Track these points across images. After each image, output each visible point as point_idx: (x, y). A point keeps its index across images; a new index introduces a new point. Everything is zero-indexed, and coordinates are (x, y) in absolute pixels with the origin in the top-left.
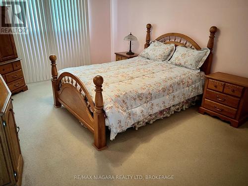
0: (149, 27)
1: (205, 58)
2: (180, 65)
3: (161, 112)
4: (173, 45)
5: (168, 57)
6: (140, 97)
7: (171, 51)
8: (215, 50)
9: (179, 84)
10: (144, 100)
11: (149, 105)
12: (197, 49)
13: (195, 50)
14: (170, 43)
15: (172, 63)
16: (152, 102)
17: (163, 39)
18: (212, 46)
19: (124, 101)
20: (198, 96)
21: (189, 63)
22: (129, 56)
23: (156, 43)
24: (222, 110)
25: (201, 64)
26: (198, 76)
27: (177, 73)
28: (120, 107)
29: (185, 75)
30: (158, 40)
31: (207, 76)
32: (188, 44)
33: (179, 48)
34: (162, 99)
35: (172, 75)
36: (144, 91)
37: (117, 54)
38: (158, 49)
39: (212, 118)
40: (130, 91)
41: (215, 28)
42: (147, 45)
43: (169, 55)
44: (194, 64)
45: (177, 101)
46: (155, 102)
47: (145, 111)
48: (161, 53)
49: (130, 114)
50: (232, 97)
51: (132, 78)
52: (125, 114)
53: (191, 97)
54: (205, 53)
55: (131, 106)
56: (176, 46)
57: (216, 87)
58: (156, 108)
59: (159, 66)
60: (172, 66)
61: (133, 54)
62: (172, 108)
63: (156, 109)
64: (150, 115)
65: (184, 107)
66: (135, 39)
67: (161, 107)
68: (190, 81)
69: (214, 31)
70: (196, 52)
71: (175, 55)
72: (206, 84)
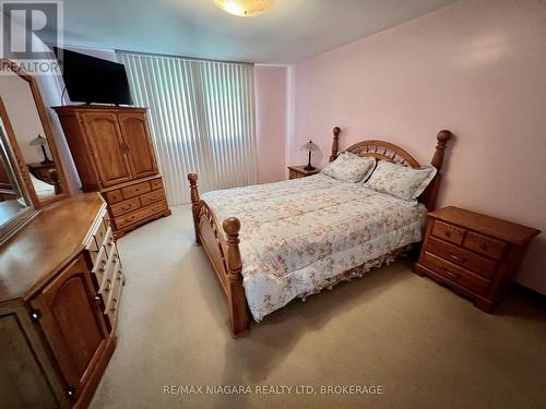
0: (337, 132)
1: (427, 182)
2: (383, 191)
3: (347, 273)
4: (373, 159)
5: (364, 177)
6: (310, 249)
7: (370, 168)
8: (446, 170)
9: (380, 226)
10: (317, 254)
11: (326, 262)
12: (414, 167)
13: (410, 169)
14: (367, 155)
15: (369, 188)
16: (332, 256)
17: (357, 150)
18: (440, 162)
19: (280, 258)
20: (411, 244)
21: (399, 188)
22: (306, 172)
23: (346, 155)
24: (459, 276)
25: (420, 192)
26: (413, 212)
27: (377, 206)
28: (272, 270)
29: (390, 209)
30: (349, 150)
31: (431, 214)
32: (397, 157)
33: (383, 164)
34: (350, 251)
35: (369, 209)
36: (318, 240)
37: (291, 169)
38: (348, 165)
39: (437, 286)
40: (294, 240)
41: (447, 133)
42: (334, 157)
43: (365, 174)
44: (406, 192)
45: (375, 254)
46: (336, 256)
47: (318, 274)
48: (353, 170)
49: (289, 281)
50: (481, 258)
51: (302, 213)
52: (279, 282)
53: (400, 246)
54: (427, 175)
55: (294, 266)
56: (377, 160)
57: (448, 234)
58: (339, 267)
59: (349, 191)
60: (369, 192)
61: (314, 169)
62: (368, 266)
63: (339, 269)
64: (329, 280)
65: (388, 261)
66: (317, 148)
67: (347, 265)
68: (400, 221)
69: (446, 139)
70: (411, 172)
71: (376, 175)
72: (429, 227)
